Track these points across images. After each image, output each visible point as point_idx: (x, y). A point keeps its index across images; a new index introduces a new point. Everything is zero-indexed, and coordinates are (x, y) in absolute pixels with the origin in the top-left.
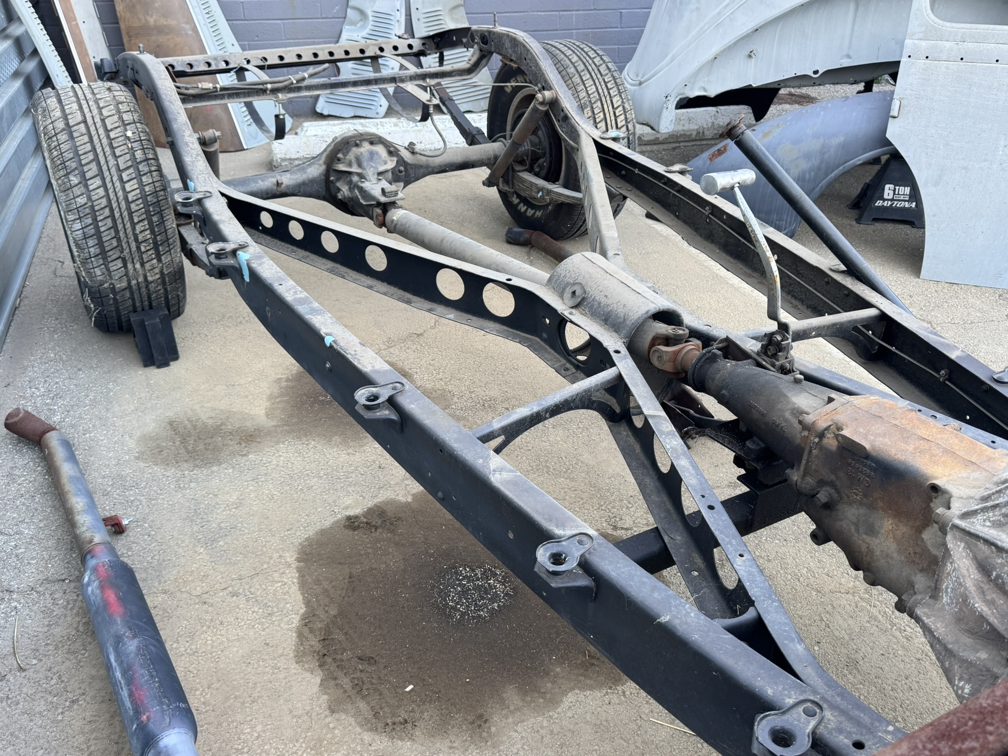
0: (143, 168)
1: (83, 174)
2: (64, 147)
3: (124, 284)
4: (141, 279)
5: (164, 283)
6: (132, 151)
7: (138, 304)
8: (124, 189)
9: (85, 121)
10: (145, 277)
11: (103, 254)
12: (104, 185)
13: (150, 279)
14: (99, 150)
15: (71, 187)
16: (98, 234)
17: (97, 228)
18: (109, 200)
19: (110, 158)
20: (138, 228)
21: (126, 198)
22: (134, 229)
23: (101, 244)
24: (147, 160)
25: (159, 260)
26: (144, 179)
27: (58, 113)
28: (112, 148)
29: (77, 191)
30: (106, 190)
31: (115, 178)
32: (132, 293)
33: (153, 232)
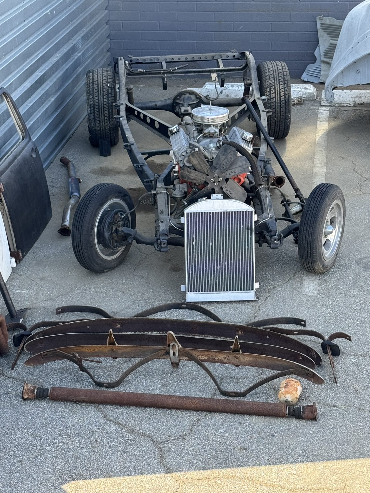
0: (110, 95)
1: (93, 96)
2: (91, 87)
3: (99, 129)
4: (104, 128)
5: (110, 130)
6: (108, 90)
7: (102, 136)
8: (103, 100)
9: (98, 81)
10: (105, 127)
11: (94, 119)
12: (98, 99)
13: (106, 128)
14: (99, 89)
15: (90, 99)
16: (94, 113)
17: (94, 111)
18: (99, 104)
19: (102, 92)
20: (105, 112)
21: (103, 103)
22: (104, 112)
23: (94, 116)
24: (111, 93)
25: (110, 123)
26: (110, 98)
27: (91, 78)
28: (103, 89)
29: (91, 100)
30: (99, 101)
31: (102, 97)
32: (101, 132)
33: (109, 114)
